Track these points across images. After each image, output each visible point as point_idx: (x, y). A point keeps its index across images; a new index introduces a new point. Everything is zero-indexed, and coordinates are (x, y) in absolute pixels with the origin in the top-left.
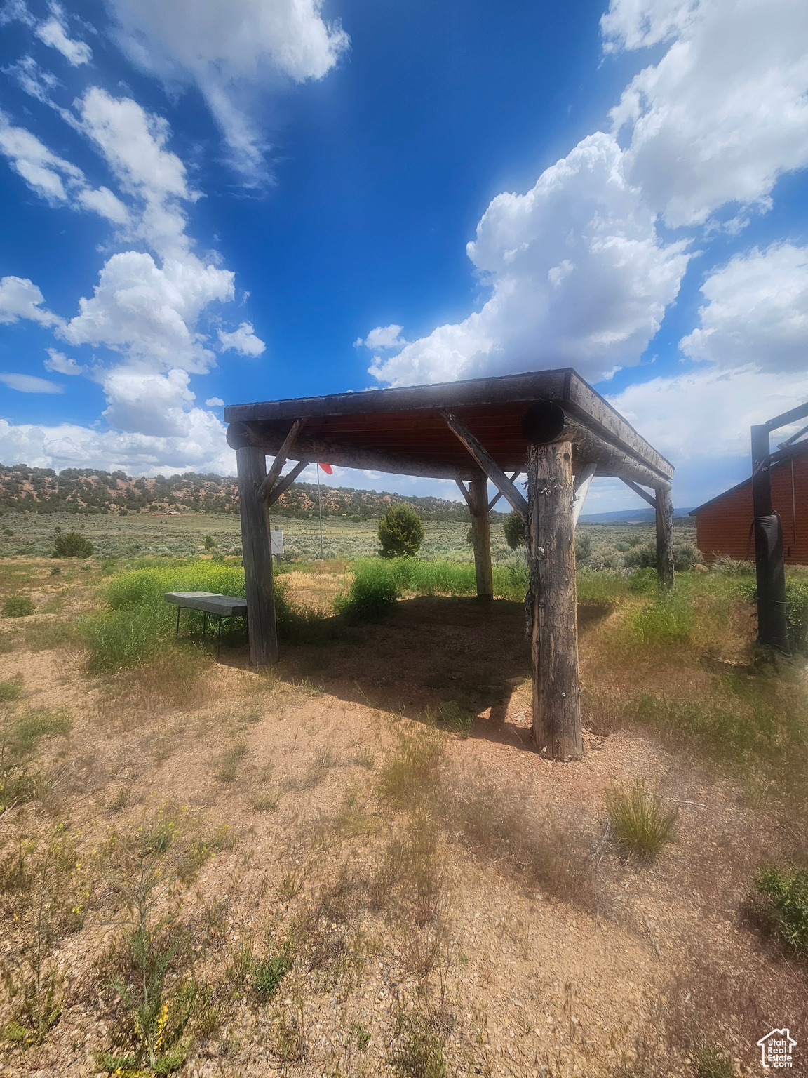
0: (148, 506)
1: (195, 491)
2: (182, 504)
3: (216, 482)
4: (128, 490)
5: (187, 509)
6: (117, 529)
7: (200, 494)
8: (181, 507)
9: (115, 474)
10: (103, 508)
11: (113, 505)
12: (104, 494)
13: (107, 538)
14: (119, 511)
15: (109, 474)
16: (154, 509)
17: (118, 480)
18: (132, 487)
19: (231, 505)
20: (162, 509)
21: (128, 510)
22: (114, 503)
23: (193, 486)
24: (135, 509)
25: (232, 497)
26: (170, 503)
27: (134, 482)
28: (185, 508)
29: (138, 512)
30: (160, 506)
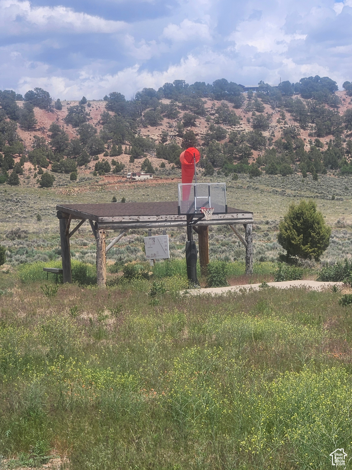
0: (92, 164)
1: (186, 124)
2: (159, 156)
3: (231, 101)
4: (55, 129)
5: (169, 166)
6: (35, 218)
7: (195, 130)
8: (155, 162)
9: (30, 96)
10: (10, 172)
11: (28, 165)
12: (11, 140)
13: (19, 237)
14: (39, 177)
15: (19, 97)
16: (102, 169)
17: (37, 111)
18: (61, 123)
19: (263, 153)
20: (119, 168)
21: (55, 175)
22: (31, 159)
23: (182, 114)
24: (67, 172)
25: (266, 134)
26: (135, 155)
27: (64, 113)
28: (163, 165)
29: (73, 178)
30: (114, 163)
